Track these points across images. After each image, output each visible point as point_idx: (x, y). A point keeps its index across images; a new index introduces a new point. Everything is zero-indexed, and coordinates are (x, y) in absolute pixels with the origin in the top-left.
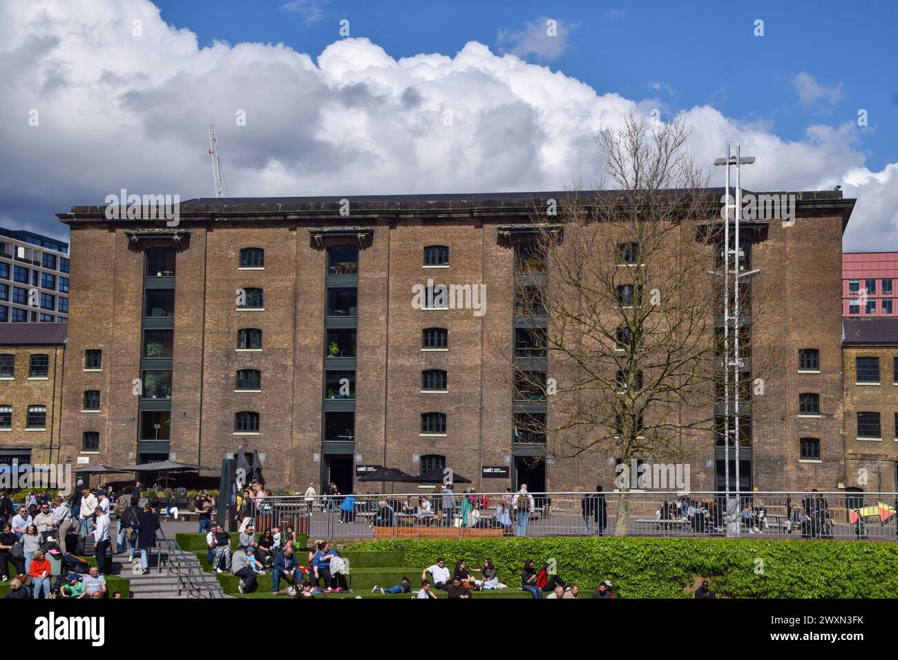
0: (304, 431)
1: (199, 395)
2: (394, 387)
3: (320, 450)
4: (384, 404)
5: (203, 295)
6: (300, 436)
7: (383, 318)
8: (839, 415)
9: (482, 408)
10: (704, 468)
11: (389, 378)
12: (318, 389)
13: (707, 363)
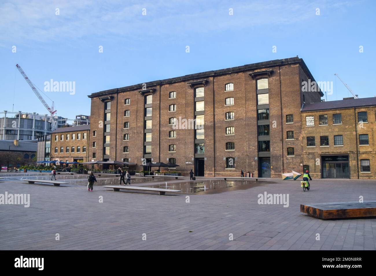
0: (139, 152)
1: (115, 142)
5: (116, 113)
6: (138, 153)
7: (158, 116)
8: (300, 138)
9: (185, 143)
10: (254, 160)
13: (254, 122)
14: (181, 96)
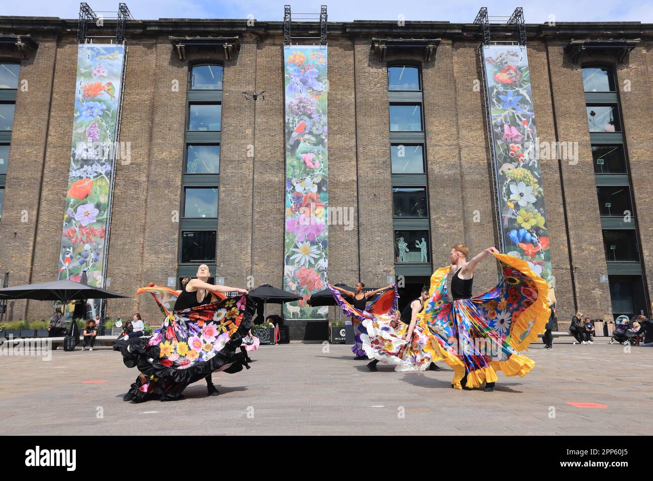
0: (156, 253)
1: (35, 213)
2: (261, 204)
3: (175, 274)
4: (249, 221)
5: (47, 107)
6: (153, 258)
7: (249, 131)
10: (598, 284)
11: (255, 194)
12: (176, 206)
13: (589, 178)
14: (339, 79)
